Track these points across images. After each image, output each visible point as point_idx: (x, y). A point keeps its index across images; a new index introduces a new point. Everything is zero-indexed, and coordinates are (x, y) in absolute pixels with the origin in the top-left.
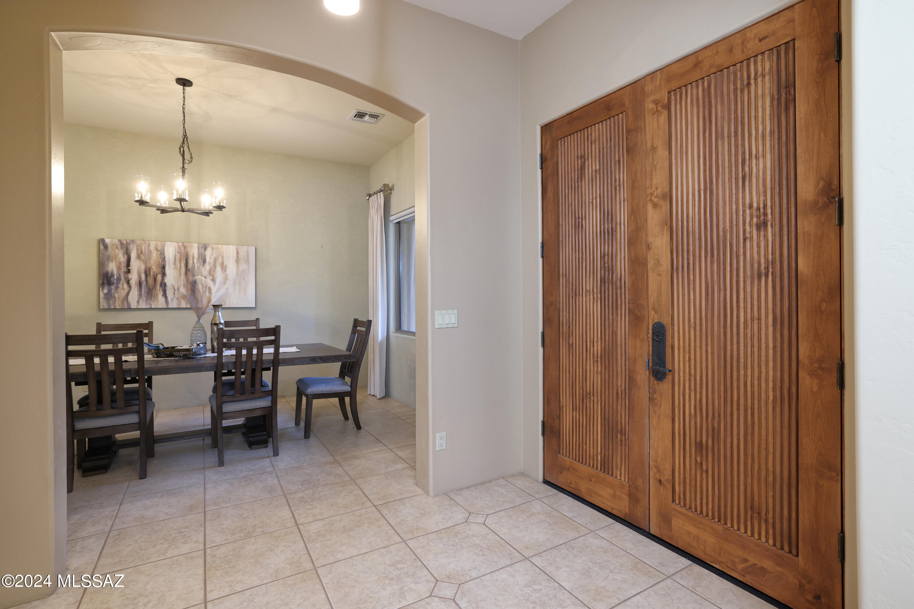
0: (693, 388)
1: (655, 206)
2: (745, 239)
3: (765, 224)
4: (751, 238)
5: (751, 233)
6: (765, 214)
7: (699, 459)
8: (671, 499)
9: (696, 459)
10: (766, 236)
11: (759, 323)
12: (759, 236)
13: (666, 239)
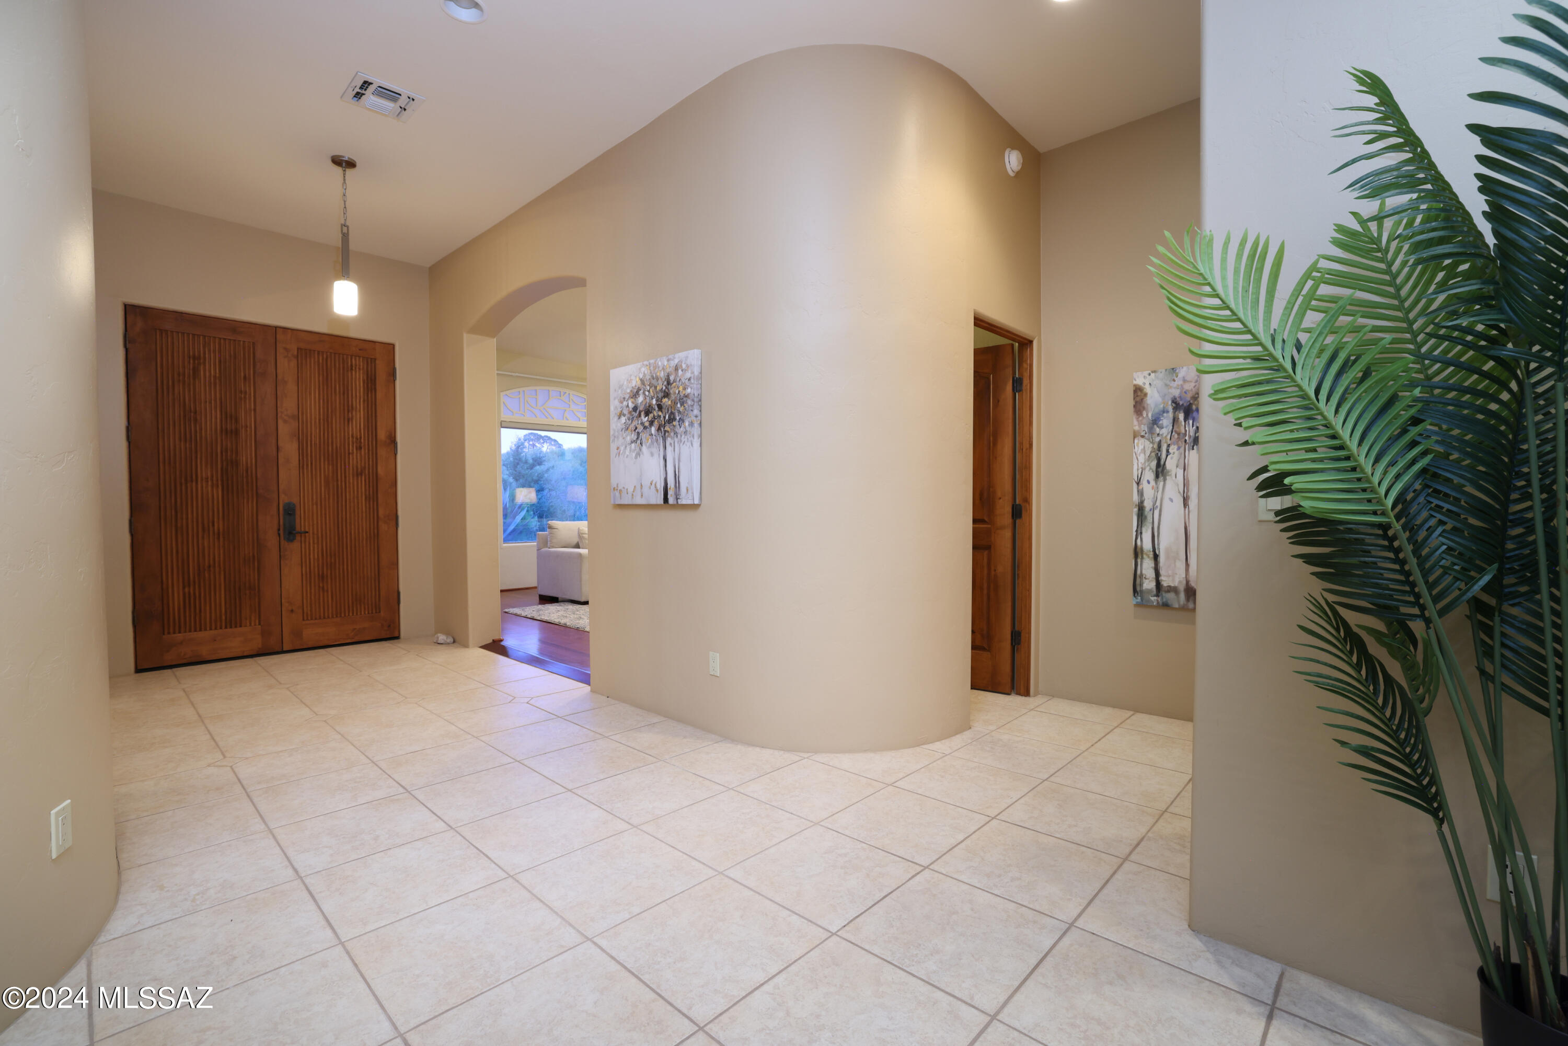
0: (316, 541)
1: (285, 422)
2: (349, 454)
3: (361, 448)
4: (353, 453)
5: (353, 450)
6: (360, 442)
7: (321, 585)
8: (302, 619)
9: (319, 585)
10: (361, 454)
11: (358, 500)
12: (357, 453)
13: (295, 445)
